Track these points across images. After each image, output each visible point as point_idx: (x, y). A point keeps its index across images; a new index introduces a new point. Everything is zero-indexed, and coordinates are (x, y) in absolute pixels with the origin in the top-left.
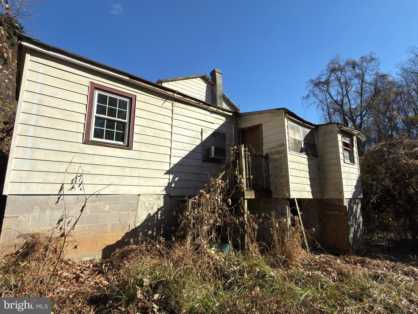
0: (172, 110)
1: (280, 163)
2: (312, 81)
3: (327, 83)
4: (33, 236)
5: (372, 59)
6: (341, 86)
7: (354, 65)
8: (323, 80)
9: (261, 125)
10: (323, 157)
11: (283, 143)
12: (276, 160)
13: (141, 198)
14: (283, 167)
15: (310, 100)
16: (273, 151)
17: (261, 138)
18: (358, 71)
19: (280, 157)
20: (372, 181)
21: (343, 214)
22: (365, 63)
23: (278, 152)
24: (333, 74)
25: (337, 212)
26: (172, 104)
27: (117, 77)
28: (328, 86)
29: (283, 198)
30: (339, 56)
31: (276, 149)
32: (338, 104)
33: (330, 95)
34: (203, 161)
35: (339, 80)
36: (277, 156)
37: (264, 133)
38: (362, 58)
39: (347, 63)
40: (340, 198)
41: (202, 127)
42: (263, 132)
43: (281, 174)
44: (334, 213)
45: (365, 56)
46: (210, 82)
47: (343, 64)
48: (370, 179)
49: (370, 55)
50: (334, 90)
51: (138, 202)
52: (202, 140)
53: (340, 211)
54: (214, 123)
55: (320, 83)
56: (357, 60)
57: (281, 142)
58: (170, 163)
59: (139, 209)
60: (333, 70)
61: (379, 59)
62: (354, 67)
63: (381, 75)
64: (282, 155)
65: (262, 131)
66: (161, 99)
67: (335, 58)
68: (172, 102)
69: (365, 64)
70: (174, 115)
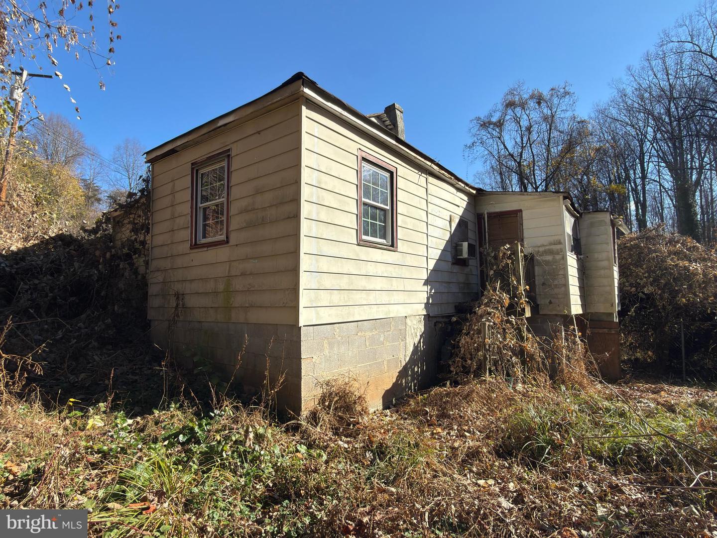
0: (427, 189)
1: (554, 267)
2: (478, 119)
3: (500, 124)
4: (328, 383)
5: (567, 93)
6: (520, 132)
7: (540, 100)
8: (494, 120)
9: (520, 211)
10: (587, 257)
11: (560, 240)
12: (547, 263)
13: (408, 321)
14: (560, 273)
15: (475, 151)
16: (541, 249)
17: (519, 231)
18: (547, 111)
19: (553, 259)
20: (630, 288)
21: (613, 332)
22: (556, 99)
23: (551, 252)
24: (510, 111)
25: (606, 330)
26: (426, 179)
27: (381, 140)
28: (501, 131)
29: (556, 315)
30: (523, 83)
31: (547, 247)
32: (515, 160)
33: (504, 145)
34: (453, 264)
35: (517, 121)
36: (549, 258)
37: (525, 223)
38: (552, 89)
39: (532, 97)
40: (610, 311)
41: (451, 213)
42: (524, 221)
43: (556, 282)
44: (601, 331)
45: (557, 87)
46: (387, 126)
47: (526, 96)
48: (627, 284)
49: (564, 87)
50: (511, 138)
51: (406, 328)
52: (450, 232)
53: (610, 329)
54: (459, 206)
55: (490, 123)
56: (546, 93)
57: (556, 238)
58: (427, 269)
59: (407, 338)
60: (510, 105)
61: (575, 95)
62: (539, 103)
63: (579, 120)
64: (558, 257)
65: (522, 220)
66: (417, 171)
67: (517, 87)
68: (425, 176)
69: (555, 101)
70: (429, 196)
